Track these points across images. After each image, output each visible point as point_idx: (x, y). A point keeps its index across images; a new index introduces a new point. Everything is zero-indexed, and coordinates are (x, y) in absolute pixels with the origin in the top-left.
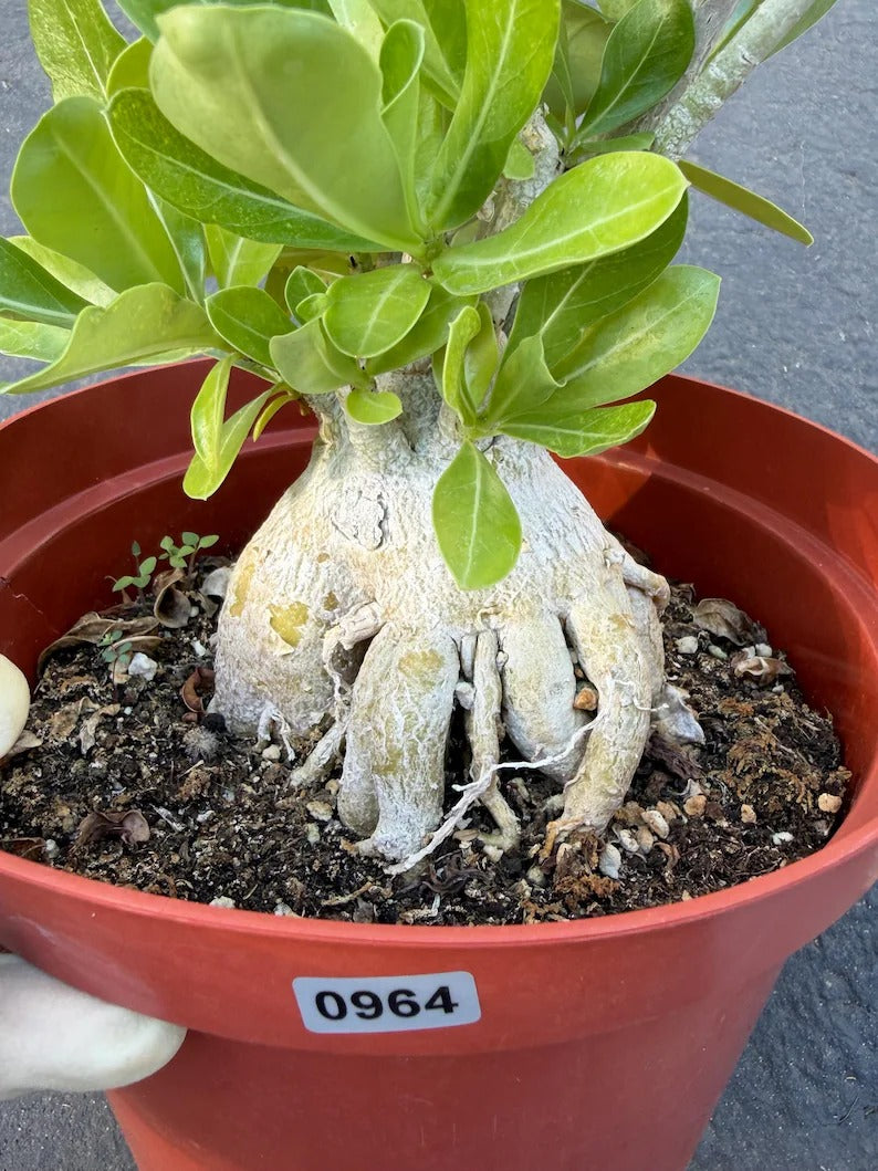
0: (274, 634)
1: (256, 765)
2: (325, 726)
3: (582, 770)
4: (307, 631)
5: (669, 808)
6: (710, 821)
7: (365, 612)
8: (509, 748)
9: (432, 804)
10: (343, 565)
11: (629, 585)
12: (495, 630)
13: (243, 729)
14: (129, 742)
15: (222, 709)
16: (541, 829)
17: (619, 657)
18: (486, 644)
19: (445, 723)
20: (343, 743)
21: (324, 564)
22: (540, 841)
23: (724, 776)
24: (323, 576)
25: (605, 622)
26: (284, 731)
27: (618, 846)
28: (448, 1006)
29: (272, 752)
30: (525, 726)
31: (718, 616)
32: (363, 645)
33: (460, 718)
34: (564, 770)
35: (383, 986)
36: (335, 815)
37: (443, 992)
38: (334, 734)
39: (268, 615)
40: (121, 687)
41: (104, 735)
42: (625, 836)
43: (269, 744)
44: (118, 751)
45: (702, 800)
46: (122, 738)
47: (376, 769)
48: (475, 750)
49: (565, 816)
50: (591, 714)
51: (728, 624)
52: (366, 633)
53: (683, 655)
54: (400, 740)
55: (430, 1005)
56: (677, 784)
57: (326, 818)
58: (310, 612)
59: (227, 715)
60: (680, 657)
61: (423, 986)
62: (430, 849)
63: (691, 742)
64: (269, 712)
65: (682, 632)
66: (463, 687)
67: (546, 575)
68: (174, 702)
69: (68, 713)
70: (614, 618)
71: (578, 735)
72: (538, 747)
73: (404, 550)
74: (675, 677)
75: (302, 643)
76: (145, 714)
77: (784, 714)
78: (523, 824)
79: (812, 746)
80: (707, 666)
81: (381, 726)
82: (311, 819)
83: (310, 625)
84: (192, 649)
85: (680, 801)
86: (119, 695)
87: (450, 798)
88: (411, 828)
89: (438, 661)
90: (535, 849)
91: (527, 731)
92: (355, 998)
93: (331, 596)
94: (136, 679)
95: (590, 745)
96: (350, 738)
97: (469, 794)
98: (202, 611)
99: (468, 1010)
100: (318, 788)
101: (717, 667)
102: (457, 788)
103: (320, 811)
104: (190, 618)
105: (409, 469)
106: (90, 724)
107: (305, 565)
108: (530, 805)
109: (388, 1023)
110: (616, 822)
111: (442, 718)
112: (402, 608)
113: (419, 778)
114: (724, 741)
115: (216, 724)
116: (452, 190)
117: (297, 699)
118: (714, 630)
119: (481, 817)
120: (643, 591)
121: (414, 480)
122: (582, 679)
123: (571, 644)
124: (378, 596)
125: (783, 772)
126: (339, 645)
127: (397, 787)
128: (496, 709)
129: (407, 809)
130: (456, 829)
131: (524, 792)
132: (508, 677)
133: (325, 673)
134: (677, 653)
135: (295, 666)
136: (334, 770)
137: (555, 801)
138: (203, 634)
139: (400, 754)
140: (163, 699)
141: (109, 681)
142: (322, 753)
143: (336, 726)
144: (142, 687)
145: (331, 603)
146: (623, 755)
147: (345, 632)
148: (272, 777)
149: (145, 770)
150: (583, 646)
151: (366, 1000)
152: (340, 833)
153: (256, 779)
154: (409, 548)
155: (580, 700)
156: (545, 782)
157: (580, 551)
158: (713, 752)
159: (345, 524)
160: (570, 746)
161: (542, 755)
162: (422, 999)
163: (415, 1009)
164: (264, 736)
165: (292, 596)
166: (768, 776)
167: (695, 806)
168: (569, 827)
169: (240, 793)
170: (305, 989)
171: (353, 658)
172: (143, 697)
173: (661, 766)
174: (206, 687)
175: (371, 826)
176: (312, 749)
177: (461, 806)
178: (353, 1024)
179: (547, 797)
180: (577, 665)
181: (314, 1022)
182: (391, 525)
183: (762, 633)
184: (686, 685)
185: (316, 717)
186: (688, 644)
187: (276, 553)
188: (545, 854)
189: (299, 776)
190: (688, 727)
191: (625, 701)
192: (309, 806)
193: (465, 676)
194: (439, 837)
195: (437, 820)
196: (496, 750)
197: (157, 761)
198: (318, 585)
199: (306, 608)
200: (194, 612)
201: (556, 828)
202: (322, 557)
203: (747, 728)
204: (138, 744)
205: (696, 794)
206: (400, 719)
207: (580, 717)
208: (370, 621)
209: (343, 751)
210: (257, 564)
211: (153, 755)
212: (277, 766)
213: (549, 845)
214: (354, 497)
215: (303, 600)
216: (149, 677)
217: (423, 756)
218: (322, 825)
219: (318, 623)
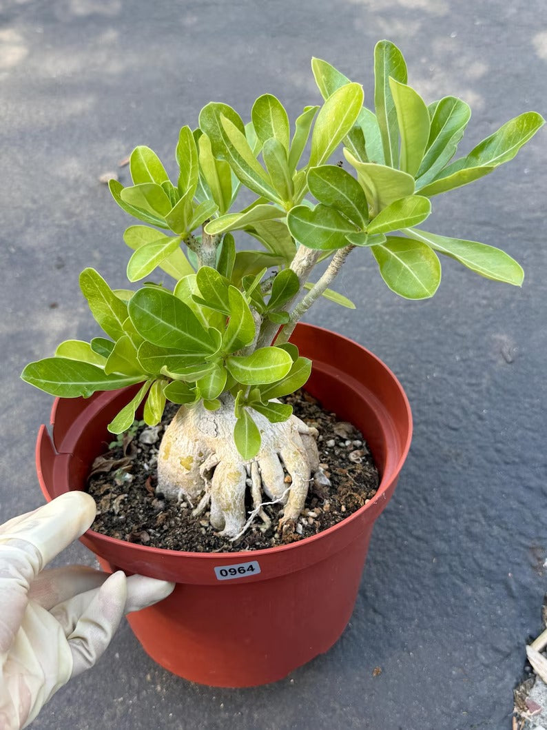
0: (182, 467)
1: (179, 510)
2: (203, 494)
3: (288, 502)
4: (193, 465)
5: (318, 510)
6: (331, 512)
7: (213, 458)
8: (265, 497)
9: (242, 518)
10: (203, 442)
11: (301, 434)
12: (257, 462)
13: (171, 497)
14: (131, 508)
15: (162, 491)
16: (277, 521)
17: (297, 465)
18: (254, 466)
19: (244, 493)
20: (210, 500)
21: (197, 442)
22: (278, 525)
23: (336, 497)
24: (197, 447)
25: (292, 454)
26: (189, 498)
27: (302, 524)
28: (253, 570)
29: (184, 505)
30: (270, 490)
31: (342, 429)
32: (213, 469)
33: (248, 489)
34: (283, 502)
35: (236, 567)
36: (210, 524)
37: (251, 566)
38: (206, 497)
39: (179, 461)
40: (121, 487)
41: (122, 506)
42: (303, 520)
43: (182, 502)
44: (129, 511)
45: (329, 506)
46: (129, 506)
47: (223, 510)
48: (254, 499)
49: (284, 517)
50: (290, 483)
51: (347, 433)
52: (214, 465)
53: (330, 448)
54: (230, 500)
55: (248, 570)
56: (321, 501)
57: (207, 525)
58: (194, 459)
59: (165, 493)
60: (328, 449)
61: (246, 566)
62: (243, 532)
63: (327, 486)
64: (181, 492)
65: (329, 439)
66: (248, 480)
67: (271, 441)
68: (142, 490)
69: (106, 500)
70: (295, 453)
71: (286, 492)
72: (274, 496)
73: (224, 438)
74: (324, 459)
75: (192, 469)
76: (133, 496)
77: (359, 471)
78: (272, 520)
79: (369, 482)
80: (337, 452)
81: (224, 496)
82: (202, 526)
83: (194, 463)
84: (143, 467)
85: (322, 507)
86: (121, 490)
87: (248, 516)
88: (237, 526)
89: (240, 474)
90: (276, 528)
91: (271, 491)
92: (230, 571)
93: (201, 453)
94: (126, 482)
95: (290, 493)
96: (212, 499)
97: (253, 514)
98: (143, 450)
99: (257, 570)
100: (202, 515)
101: (341, 452)
102: (250, 512)
103: (204, 523)
104: (138, 454)
105: (223, 412)
106: (116, 502)
107: (191, 444)
108: (273, 514)
109: (238, 575)
110: (301, 515)
111: (243, 492)
112: (226, 457)
113: (237, 511)
114: (338, 484)
115: (161, 497)
116: (230, 345)
117: (192, 487)
118: (341, 435)
119: (258, 520)
120: (308, 435)
121: (225, 415)
122: (286, 473)
123: (281, 461)
124: (217, 451)
125: (354, 494)
126: (206, 469)
127: (230, 514)
128: (259, 486)
129: (234, 521)
130: (251, 524)
131: (272, 510)
132: (263, 476)
133: (201, 478)
134: (327, 447)
135: (192, 476)
136: (207, 509)
137: (281, 511)
138: (146, 460)
139: (230, 504)
140: (138, 489)
141: (116, 485)
142: (203, 503)
143: (207, 494)
144: (130, 485)
145: (201, 454)
146: (301, 496)
147: (207, 465)
148: (186, 514)
149: (140, 516)
150: (286, 463)
151: (232, 571)
152: (212, 530)
153: (180, 515)
154: (226, 437)
155: (286, 480)
156: (279, 506)
157: (282, 430)
158: (333, 489)
159: (203, 429)
160: (284, 495)
161: (276, 499)
162: (246, 569)
163: (245, 571)
164: (180, 499)
165: (187, 454)
166: (350, 495)
167: (326, 508)
168: (286, 520)
169: (176, 521)
170: (217, 570)
171: (210, 473)
172: (130, 489)
173: (316, 496)
174: (154, 483)
175: (223, 527)
176: (199, 503)
177: (251, 518)
178: (229, 577)
179: (279, 510)
180: (284, 468)
181: (220, 578)
182: (219, 430)
183: (360, 435)
184: (328, 462)
185: (199, 492)
186: (331, 443)
187: (179, 439)
188: (279, 529)
189: (195, 512)
190: (324, 481)
191: (300, 479)
192: (201, 522)
193: (249, 476)
194: (245, 528)
195: (244, 523)
196: (261, 499)
197: (143, 513)
198: (196, 450)
199: (192, 457)
200: (139, 451)
201: (282, 521)
202: (196, 440)
203: (345, 479)
204: (134, 508)
205: (327, 504)
206: (230, 494)
207: (287, 485)
208: (216, 461)
209: (210, 503)
210: (172, 443)
211: (141, 511)
212: (187, 510)
213: (280, 526)
214: (205, 420)
215: (191, 455)
216: (131, 481)
217: (238, 504)
218: (206, 528)
219: (197, 462)
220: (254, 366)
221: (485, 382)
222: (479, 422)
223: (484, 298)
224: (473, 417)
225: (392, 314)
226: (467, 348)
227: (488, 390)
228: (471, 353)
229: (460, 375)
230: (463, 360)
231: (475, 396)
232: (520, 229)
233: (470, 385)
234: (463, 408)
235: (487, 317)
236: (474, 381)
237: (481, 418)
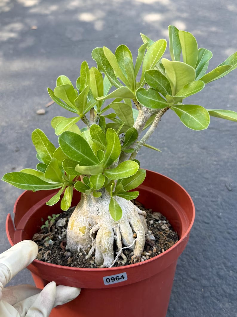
0: (80, 232)
1: (78, 257)
2: (91, 247)
3: (136, 247)
4: (86, 231)
5: (150, 252)
6: (157, 253)
7: (97, 226)
8: (123, 245)
9: (113, 256)
10: (91, 218)
11: (139, 214)
12: (119, 226)
13: (74, 251)
14: (53, 257)
15: (69, 248)
16: (130, 258)
17: (139, 227)
18: (118, 229)
19: (113, 243)
20: (95, 249)
21: (88, 219)
22: (131, 260)
23: (159, 245)
24: (88, 221)
25: (136, 222)
26: (83, 249)
27: (143, 258)
28: (123, 278)
29: (81, 254)
30: (126, 241)
31: (156, 216)
32: (96, 232)
33: (115, 241)
34: (133, 248)
35: (115, 276)
36: (95, 263)
37: (123, 276)
38: (93, 248)
39: (79, 229)
40: (48, 247)
41: (49, 256)
42: (144, 257)
43: (80, 253)
44: (52, 258)
45: (156, 249)
46: (52, 256)
47: (103, 252)
48: (118, 246)
49: (134, 255)
50: (136, 237)
51: (159, 217)
52: (97, 230)
53: (151, 224)
54: (106, 246)
55: (121, 278)
56: (151, 247)
57: (94, 263)
58: (87, 227)
59: (70, 249)
60: (150, 225)
61: (120, 275)
62: (113, 264)
63: (153, 240)
64: (80, 246)
65: (150, 220)
66: (115, 236)
67: (126, 215)
68: (58, 248)
69: (40, 253)
70: (137, 221)
71: (134, 241)
72: (128, 244)
73: (102, 215)
74: (150, 229)
75: (85, 233)
76: (54, 251)
77: (168, 233)
78: (127, 258)
79: (173, 238)
80: (155, 226)
81: (103, 245)
82: (91, 264)
83: (87, 230)
84: (58, 238)
85: (152, 250)
86: (48, 249)
87: (115, 255)
88: (110, 261)
89: (111, 233)
90: (130, 261)
91: (126, 242)
92: (111, 279)
93: (90, 224)
94: (50, 245)
95: (137, 243)
96: (96, 248)
97: (118, 254)
98: (58, 230)
99: (126, 278)
100: (91, 258)
101: (157, 226)
102: (116, 253)
103: (92, 262)
104: (55, 232)
105: (101, 201)
106: (46, 254)
107: (85, 219)
108: (128, 255)
109: (116, 282)
110: (142, 255)
111: (112, 242)
112: (103, 224)
113: (110, 252)
114: (159, 239)
115: (68, 250)
116: (106, 163)
117: (85, 243)
118: (156, 218)
119: (121, 258)
120: (142, 215)
121: (102, 202)
122: (134, 232)
123: (131, 226)
124: (98, 223)
125: (168, 243)
126: (93, 232)
127: (107, 255)
128: (121, 239)
129: (109, 258)
130: (117, 261)
131: (127, 253)
132: (122, 233)
133: (90, 238)
134: (150, 224)
135: (85, 237)
136: (93, 255)
137: (132, 253)
138: (60, 234)
139: (107, 249)
140: (56, 248)
141: (45, 246)
142: (91, 252)
143: (93, 247)
144: (52, 246)
145: (90, 225)
146: (142, 243)
147: (93, 230)
148: (82, 258)
149: (58, 261)
150: (133, 226)
151: (113, 279)
152: (97, 265)
153: (79, 259)
154: (103, 214)
155: (134, 235)
156: (130, 250)
157: (131, 210)
158: (157, 241)
159: (91, 211)
160: (133, 243)
161: (129, 246)
162: (120, 277)
163: (119, 279)
164: (79, 251)
165: (83, 225)
166: (166, 244)
167: (155, 250)
168: (135, 257)
169: (77, 262)
170: (105, 278)
171: (95, 235)
172: (53, 248)
173: (149, 245)
174: (65, 244)
175: (102, 263)
176: (89, 252)
177: (117, 256)
178: (111, 283)
179: (131, 253)
180: (133, 230)
181: (106, 283)
182: (100, 211)
183: (165, 218)
184: (152, 230)
185: (89, 246)
186: (152, 222)
187: (79, 218)
188: (132, 262)
189: (87, 257)
190: (152, 237)
191: (141, 234)
192: (90, 262)
193: (115, 234)
194: (114, 262)
195: (114, 259)
196: (122, 246)
197: (60, 259)
198: (87, 222)
199: (85, 227)
200: (56, 230)
201: (133, 257)
202: (87, 218)
203: (162, 236)
204: (55, 257)
205: (155, 248)
206: (106, 243)
207: (134, 238)
208: (98, 227)
209: (95, 251)
210: (75, 220)
211: (59, 258)
212: (83, 256)
213: (132, 260)
214: (92, 207)
215: (85, 225)
216: (53, 244)
217: (110, 249)
218: (93, 265)
219: (88, 229)
220: (119, 171)
221: (220, 200)
222: (219, 219)
223: (215, 161)
224: (215, 217)
225: (173, 169)
226: (210, 184)
227: (221, 204)
228: (211, 187)
229: (207, 197)
230: (208, 190)
231: (215, 207)
232: (228, 130)
233: (212, 201)
234: (210, 213)
235: (217, 169)
236: (214, 200)
237: (219, 217)
